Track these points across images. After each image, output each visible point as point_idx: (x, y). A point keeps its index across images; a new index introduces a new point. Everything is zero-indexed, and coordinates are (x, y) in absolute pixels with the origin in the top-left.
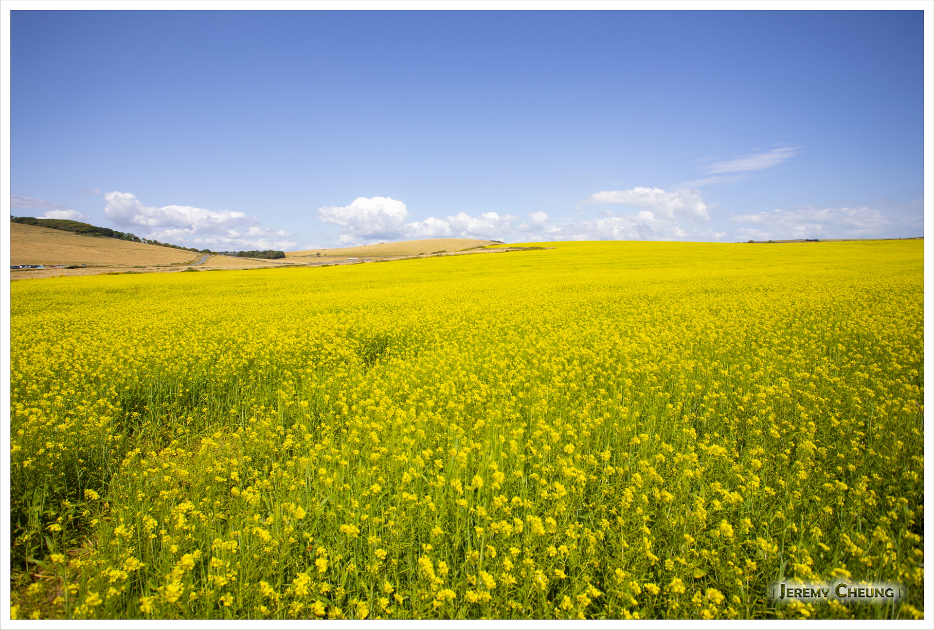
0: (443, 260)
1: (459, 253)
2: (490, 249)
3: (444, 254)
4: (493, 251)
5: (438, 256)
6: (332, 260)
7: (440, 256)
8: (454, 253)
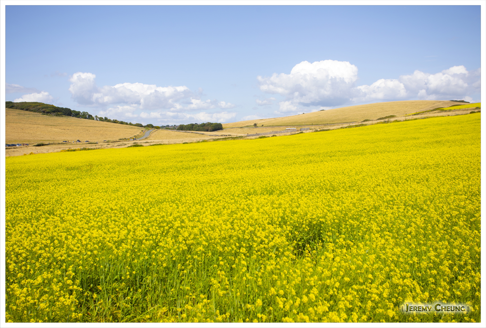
0: (391, 127)
1: (410, 117)
2: (450, 111)
3: (392, 119)
4: (454, 113)
5: (385, 122)
6: (270, 130)
7: (388, 122)
8: (404, 118)
